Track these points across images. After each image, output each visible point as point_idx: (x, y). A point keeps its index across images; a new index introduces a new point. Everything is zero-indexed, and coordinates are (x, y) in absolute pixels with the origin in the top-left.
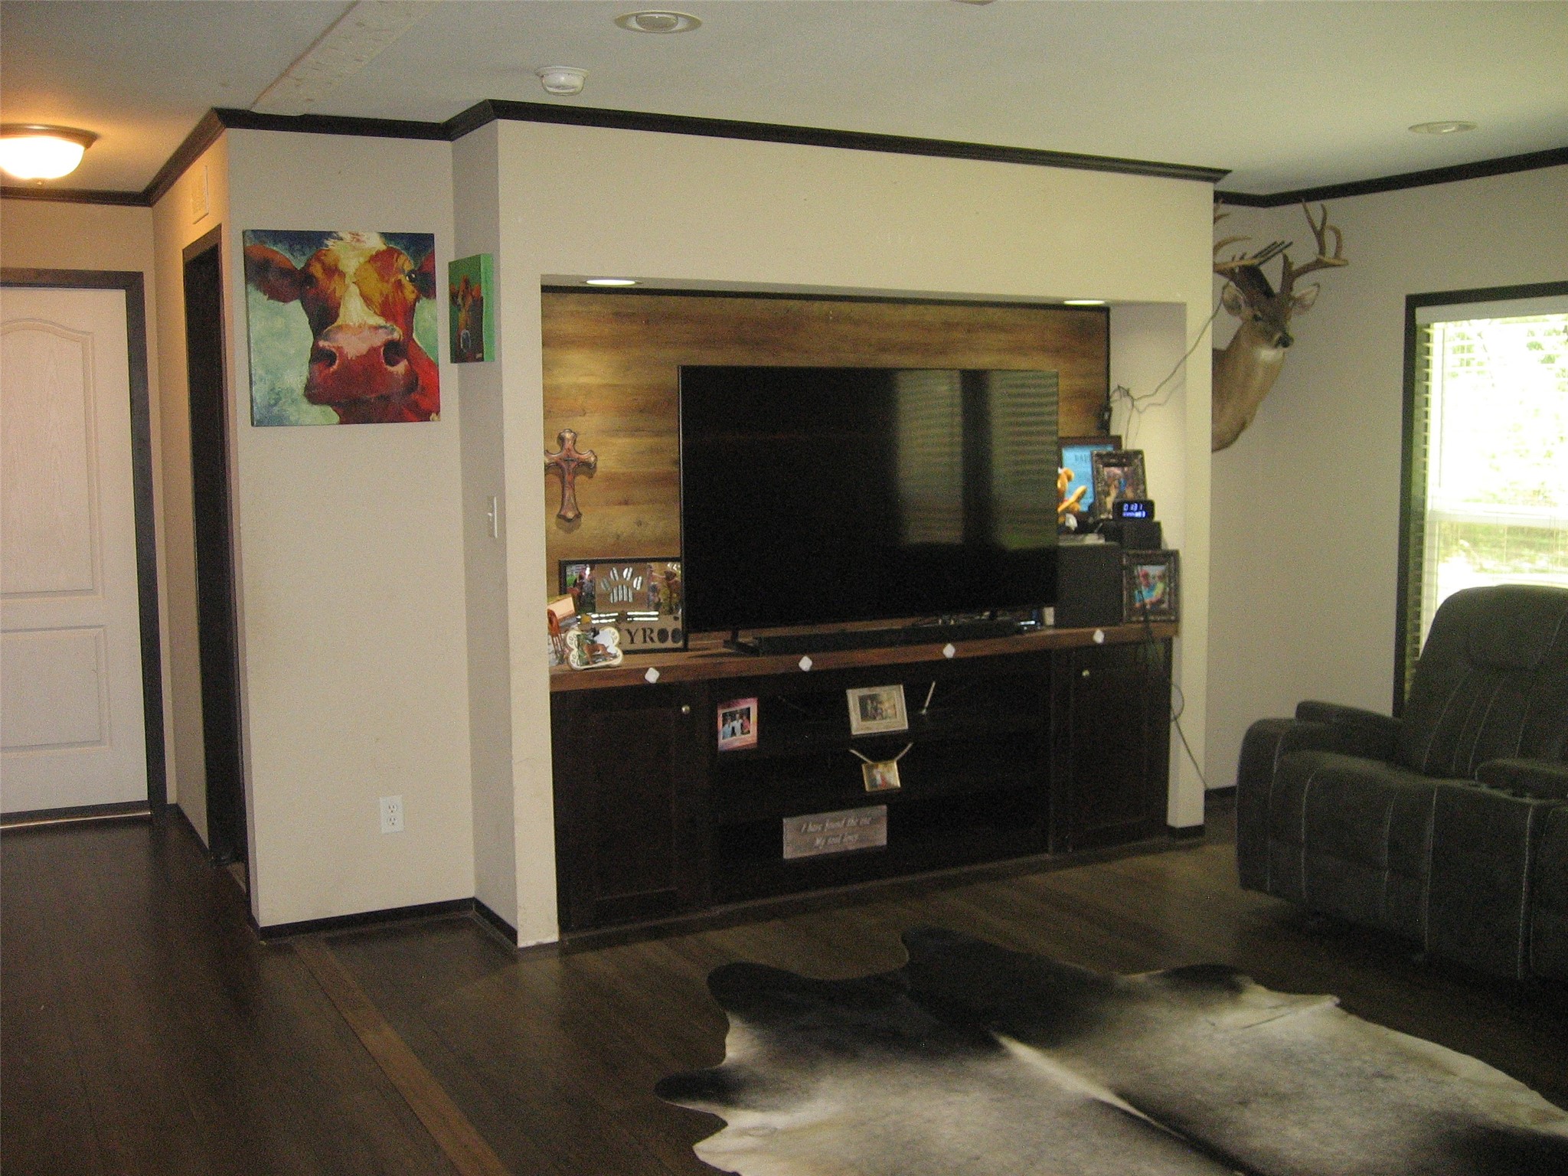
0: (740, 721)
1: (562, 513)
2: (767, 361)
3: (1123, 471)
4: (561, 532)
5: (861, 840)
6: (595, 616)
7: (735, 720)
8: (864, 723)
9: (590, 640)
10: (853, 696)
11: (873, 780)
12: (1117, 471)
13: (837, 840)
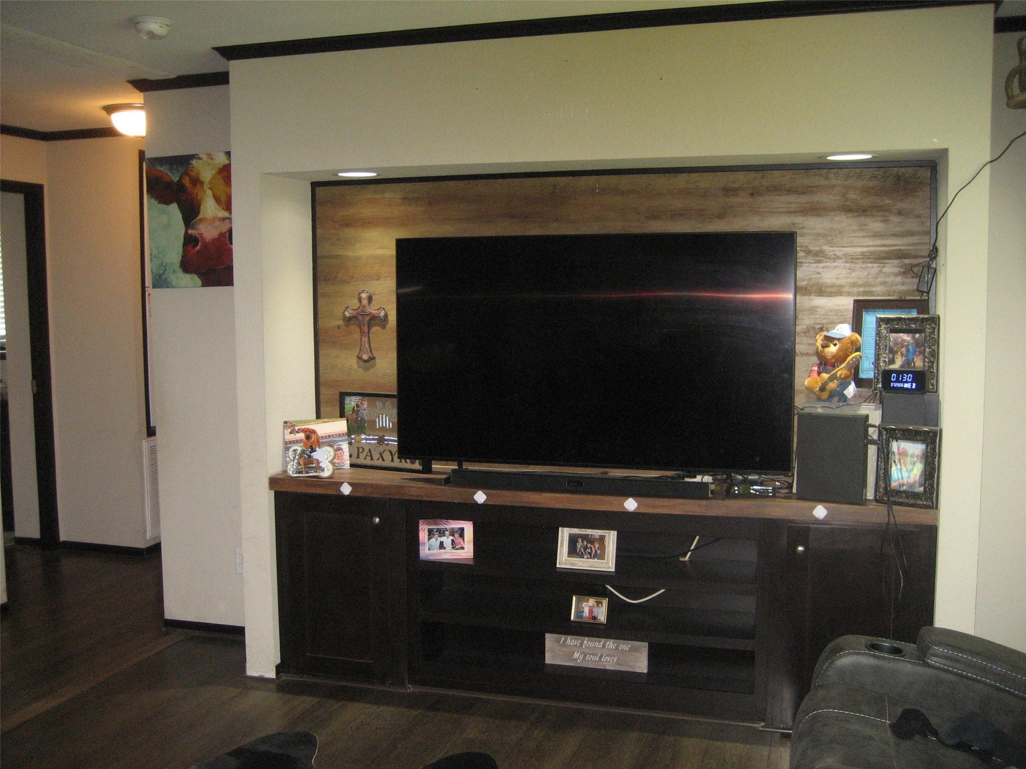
0: (451, 538)
1: (360, 355)
2: (534, 230)
3: (914, 338)
4: (360, 370)
5: (618, 663)
6: (363, 436)
7: (444, 536)
8: (569, 559)
9: (308, 455)
10: (564, 534)
11: (579, 612)
12: (906, 337)
13: (594, 658)
